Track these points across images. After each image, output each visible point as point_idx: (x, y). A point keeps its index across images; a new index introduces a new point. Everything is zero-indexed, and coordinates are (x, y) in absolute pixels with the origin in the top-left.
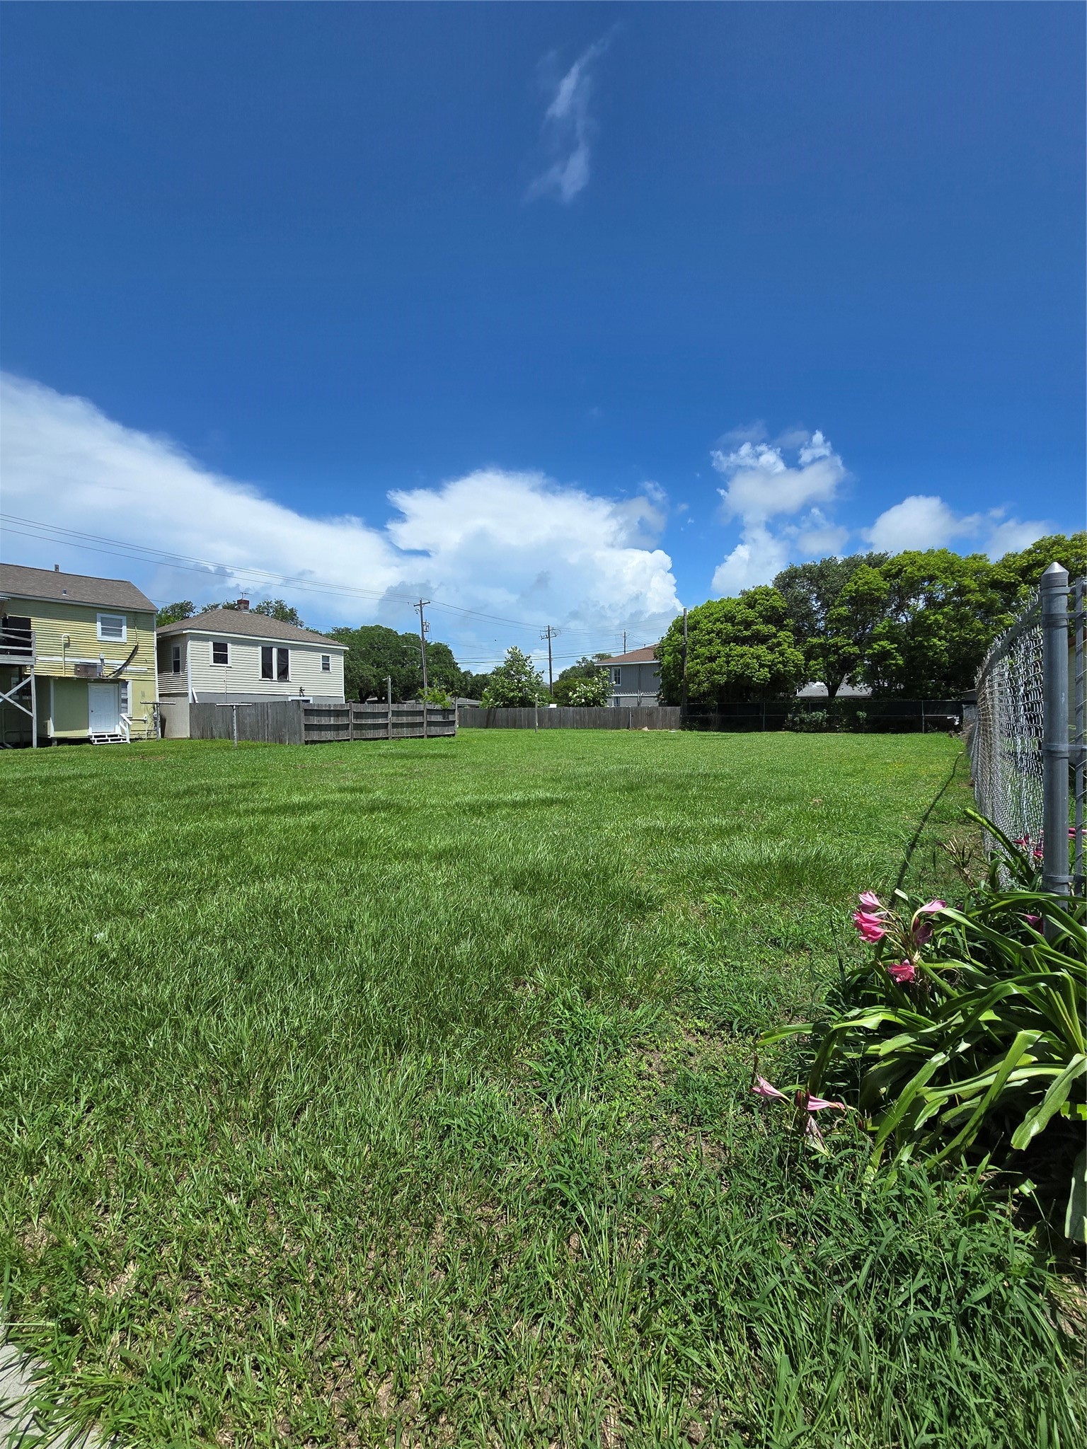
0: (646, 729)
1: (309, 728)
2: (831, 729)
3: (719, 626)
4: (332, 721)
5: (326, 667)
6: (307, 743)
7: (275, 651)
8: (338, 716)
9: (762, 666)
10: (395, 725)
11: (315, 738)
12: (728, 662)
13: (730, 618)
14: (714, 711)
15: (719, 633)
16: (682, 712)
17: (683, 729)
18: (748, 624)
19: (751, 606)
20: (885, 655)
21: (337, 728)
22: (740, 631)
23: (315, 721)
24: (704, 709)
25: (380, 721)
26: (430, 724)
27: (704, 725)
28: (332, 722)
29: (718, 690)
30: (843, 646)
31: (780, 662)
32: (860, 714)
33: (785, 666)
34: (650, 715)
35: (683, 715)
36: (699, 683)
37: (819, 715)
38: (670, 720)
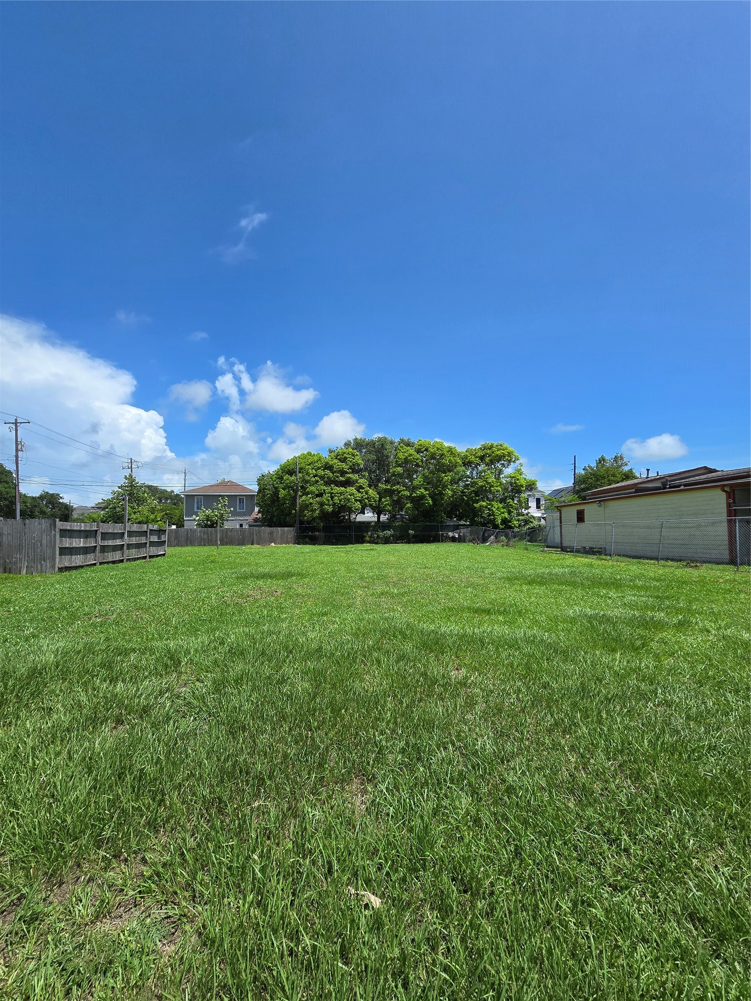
0: (273, 544)
1: (64, 551)
2: (395, 542)
3: (321, 472)
4: (80, 543)
6: (61, 570)
8: (86, 537)
9: (356, 500)
10: (130, 546)
11: (67, 564)
12: (332, 498)
13: (328, 467)
14: (319, 531)
15: (322, 478)
16: (296, 532)
17: (298, 544)
18: (343, 473)
19: (344, 460)
20: (422, 497)
21: (86, 551)
22: (338, 477)
23: (67, 543)
24: (313, 529)
25: (118, 542)
26: (152, 544)
27: (313, 541)
28: (82, 545)
29: (324, 515)
30: (401, 491)
31: (365, 498)
32: (411, 532)
33: (369, 501)
34: (271, 533)
35: (297, 533)
36: (313, 511)
37: (388, 533)
38: (287, 537)
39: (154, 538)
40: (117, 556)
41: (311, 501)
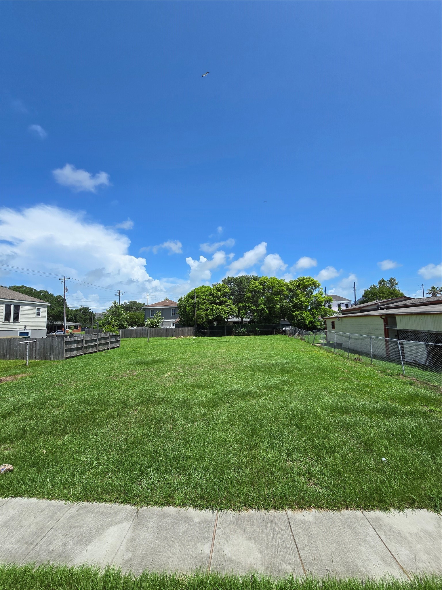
0: (182, 337)
1: (67, 350)
2: (248, 334)
3: (208, 297)
4: (76, 346)
5: (38, 314)
6: (66, 358)
7: (12, 307)
8: (78, 343)
9: (225, 312)
10: (100, 345)
11: (69, 356)
12: (212, 311)
13: (211, 294)
14: (207, 329)
15: (208, 300)
17: (196, 336)
18: (219, 298)
19: (219, 291)
20: (263, 309)
21: (78, 349)
22: (216, 300)
23: (69, 347)
24: (204, 328)
25: (94, 344)
26: (112, 342)
27: (204, 334)
29: (209, 322)
30: (251, 307)
31: (231, 311)
32: (257, 329)
33: (232, 313)
34: (182, 331)
35: (195, 330)
36: (203, 319)
37: (244, 330)
38: (190, 333)
39: (114, 340)
40: (94, 350)
41: (202, 313)
